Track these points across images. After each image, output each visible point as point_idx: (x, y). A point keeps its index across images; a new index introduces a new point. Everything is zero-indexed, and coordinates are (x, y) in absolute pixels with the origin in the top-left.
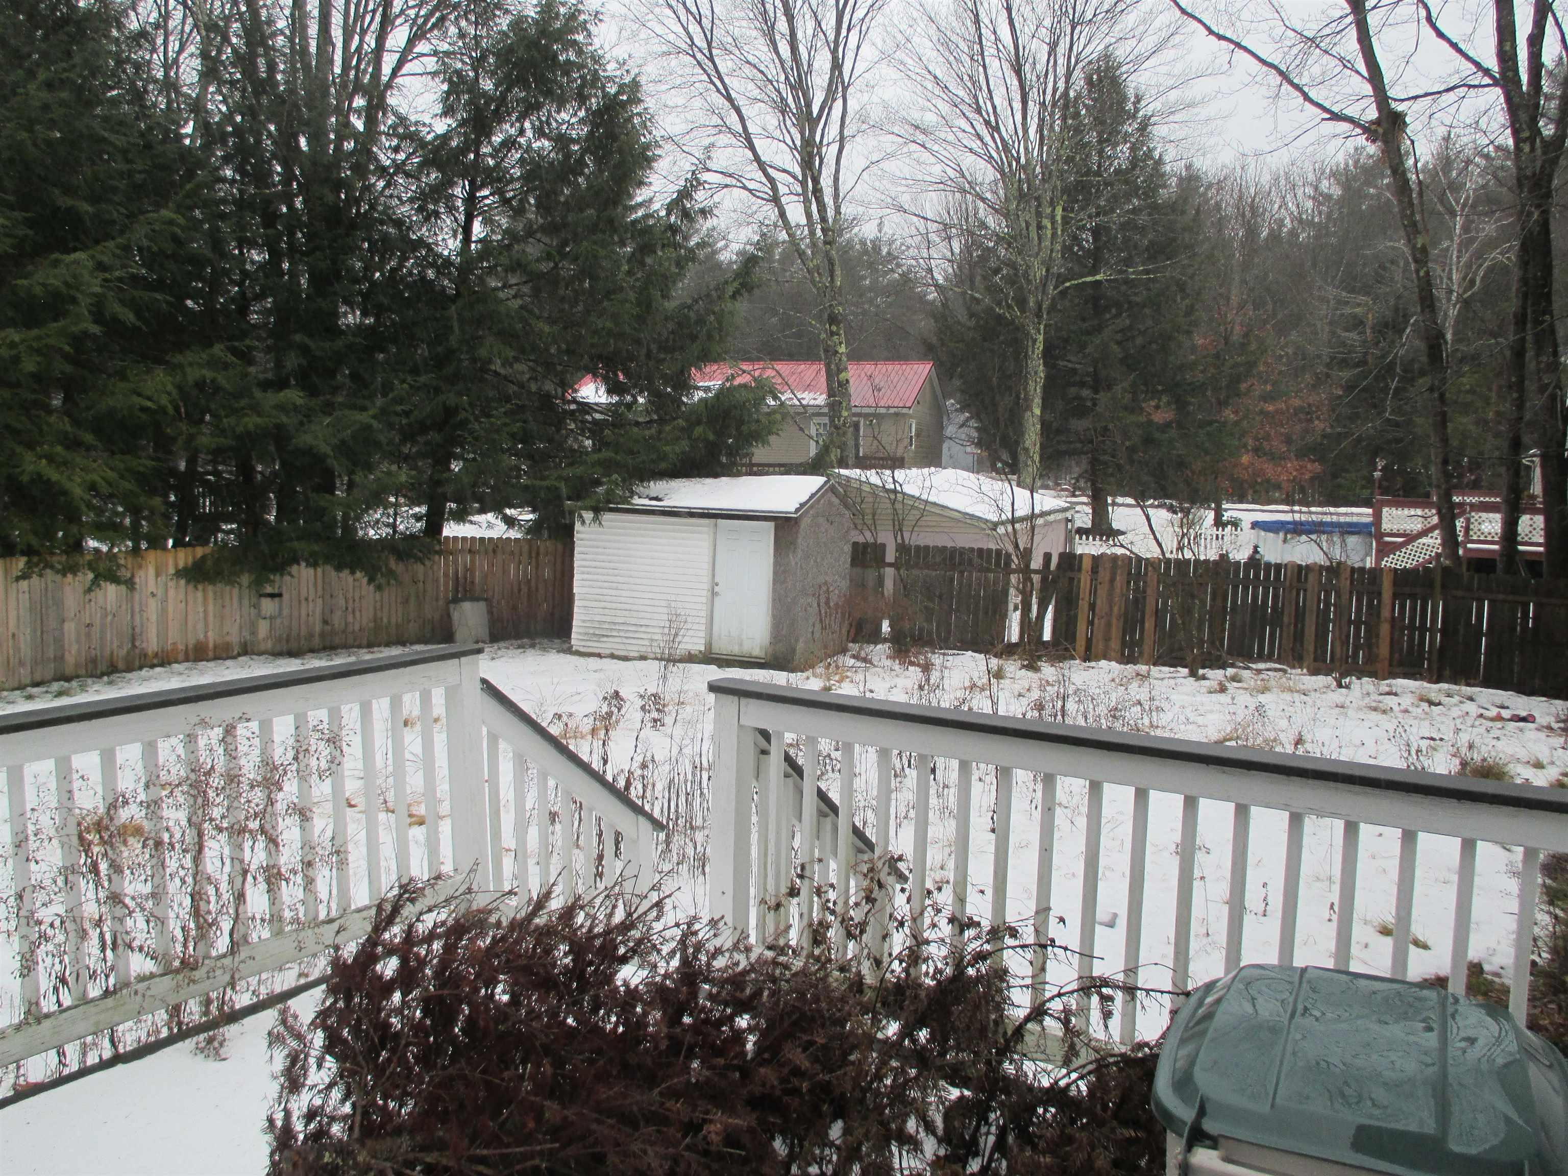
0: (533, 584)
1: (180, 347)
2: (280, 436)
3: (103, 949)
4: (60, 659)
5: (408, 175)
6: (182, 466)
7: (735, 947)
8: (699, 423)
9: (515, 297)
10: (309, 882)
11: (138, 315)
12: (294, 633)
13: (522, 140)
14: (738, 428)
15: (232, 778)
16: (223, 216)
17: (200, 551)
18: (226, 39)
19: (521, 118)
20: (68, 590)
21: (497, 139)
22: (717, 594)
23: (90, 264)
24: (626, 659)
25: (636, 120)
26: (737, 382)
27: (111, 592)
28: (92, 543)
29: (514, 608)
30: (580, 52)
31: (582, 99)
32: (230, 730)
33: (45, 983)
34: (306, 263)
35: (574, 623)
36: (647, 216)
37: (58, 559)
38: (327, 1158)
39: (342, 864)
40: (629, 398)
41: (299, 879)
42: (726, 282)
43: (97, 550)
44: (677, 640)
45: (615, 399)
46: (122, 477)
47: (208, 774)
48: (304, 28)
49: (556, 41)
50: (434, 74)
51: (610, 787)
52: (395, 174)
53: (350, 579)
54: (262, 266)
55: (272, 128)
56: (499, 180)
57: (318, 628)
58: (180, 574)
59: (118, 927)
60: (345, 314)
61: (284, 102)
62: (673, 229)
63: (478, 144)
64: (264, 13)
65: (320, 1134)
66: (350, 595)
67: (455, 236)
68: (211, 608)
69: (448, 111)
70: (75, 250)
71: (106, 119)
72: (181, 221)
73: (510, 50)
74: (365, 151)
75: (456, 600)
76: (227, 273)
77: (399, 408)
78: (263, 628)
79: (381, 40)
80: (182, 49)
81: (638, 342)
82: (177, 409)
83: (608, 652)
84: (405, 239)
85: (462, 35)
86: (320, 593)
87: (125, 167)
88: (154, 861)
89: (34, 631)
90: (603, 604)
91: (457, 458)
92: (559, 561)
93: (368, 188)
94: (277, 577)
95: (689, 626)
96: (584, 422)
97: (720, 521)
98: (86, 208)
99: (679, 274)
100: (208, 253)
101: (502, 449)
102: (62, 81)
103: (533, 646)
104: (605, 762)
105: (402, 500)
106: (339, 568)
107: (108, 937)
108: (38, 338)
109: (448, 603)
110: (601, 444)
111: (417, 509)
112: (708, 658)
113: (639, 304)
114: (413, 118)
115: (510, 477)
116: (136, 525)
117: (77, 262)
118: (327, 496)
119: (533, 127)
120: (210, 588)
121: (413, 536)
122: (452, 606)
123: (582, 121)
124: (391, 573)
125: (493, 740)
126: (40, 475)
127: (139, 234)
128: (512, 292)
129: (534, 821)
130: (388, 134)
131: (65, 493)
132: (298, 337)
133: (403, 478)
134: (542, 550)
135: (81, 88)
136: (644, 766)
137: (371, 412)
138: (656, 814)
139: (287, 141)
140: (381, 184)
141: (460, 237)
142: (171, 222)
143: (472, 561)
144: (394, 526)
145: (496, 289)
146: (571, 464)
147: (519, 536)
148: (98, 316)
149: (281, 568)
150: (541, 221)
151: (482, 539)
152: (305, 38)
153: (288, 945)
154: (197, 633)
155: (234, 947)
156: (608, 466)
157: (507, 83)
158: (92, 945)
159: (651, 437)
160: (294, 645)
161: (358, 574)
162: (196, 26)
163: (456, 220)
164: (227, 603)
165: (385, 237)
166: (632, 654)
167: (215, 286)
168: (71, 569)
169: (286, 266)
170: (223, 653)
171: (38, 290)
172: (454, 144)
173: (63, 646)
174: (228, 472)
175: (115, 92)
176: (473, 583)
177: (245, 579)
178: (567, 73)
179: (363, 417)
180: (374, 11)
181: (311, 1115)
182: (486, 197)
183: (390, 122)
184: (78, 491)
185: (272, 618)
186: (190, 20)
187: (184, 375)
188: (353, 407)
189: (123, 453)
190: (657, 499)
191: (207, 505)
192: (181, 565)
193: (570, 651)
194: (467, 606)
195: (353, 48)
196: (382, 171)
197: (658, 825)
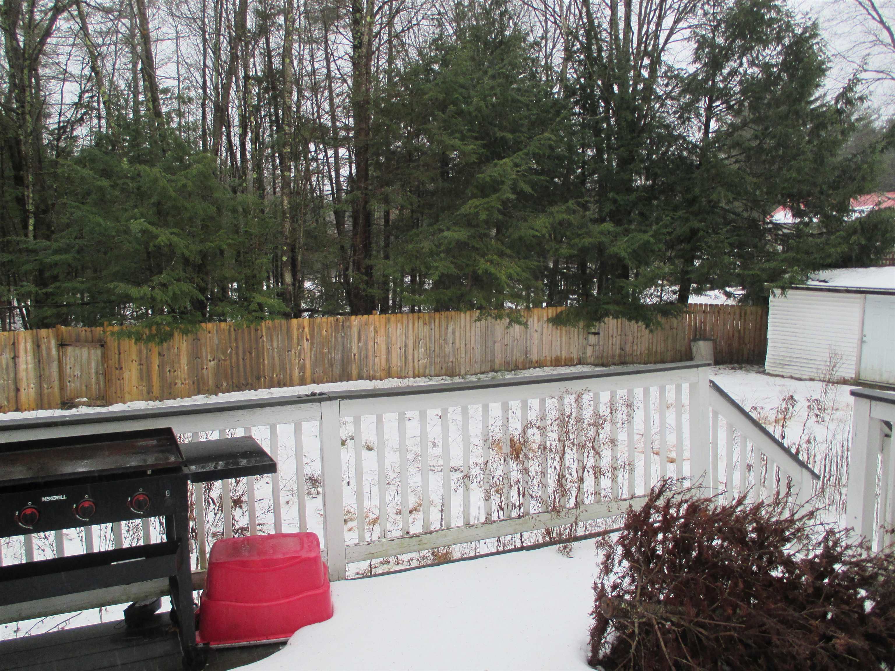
0: (742, 332)
1: (552, 203)
2: (600, 249)
3: (519, 495)
4: (492, 361)
5: (672, 99)
6: (551, 265)
7: (861, 545)
8: (855, 232)
9: (735, 162)
10: (614, 479)
11: (532, 188)
12: (605, 354)
13: (741, 70)
14: (883, 236)
15: (579, 420)
16: (574, 133)
17: (559, 309)
18: (576, 38)
19: (740, 58)
20: (497, 327)
21: (726, 71)
22: (865, 342)
23: (511, 164)
24: (800, 379)
25: (815, 47)
26: (883, 206)
27: (517, 328)
28: (508, 304)
29: (730, 345)
30: (779, 11)
31: (779, 39)
32: (579, 397)
33: (494, 507)
34: (615, 154)
35: (767, 356)
36: (822, 106)
37: (494, 312)
38: (623, 606)
39: (632, 471)
40: (806, 219)
41: (610, 475)
42: (877, 142)
43: (511, 308)
44: (835, 369)
45: (798, 220)
46: (523, 271)
47: (569, 417)
48: (617, 25)
49: (763, 7)
50: (689, 39)
51: (787, 451)
52: (666, 99)
53: (636, 326)
54: (593, 157)
55: (599, 82)
56: (726, 95)
57: (618, 352)
58: (549, 320)
59: (525, 485)
60: (636, 181)
61: (606, 68)
62: (840, 112)
63: (714, 75)
64: (596, 21)
65: (620, 597)
66: (635, 335)
67: (699, 131)
68: (564, 339)
69: (697, 59)
70: (504, 158)
71: (519, 90)
72: (554, 138)
73: (735, 18)
74: (649, 89)
75: (695, 340)
76: (576, 163)
77: (665, 231)
78: (589, 351)
79: (659, 24)
80: (554, 47)
81: (814, 184)
82: (550, 235)
83: (789, 375)
84: (671, 134)
85: (705, 14)
86: (619, 333)
87: (526, 113)
88: (543, 456)
89: (482, 346)
90: (786, 346)
91: (699, 258)
92: (759, 318)
93: (651, 108)
94: (597, 324)
95: (844, 361)
96: (777, 235)
97: (869, 296)
98: (509, 136)
99: (843, 140)
100: (566, 154)
101: (725, 253)
102: (499, 74)
103: (741, 368)
104: (783, 438)
105: (665, 282)
106: (630, 319)
107: (521, 489)
108: (487, 203)
109: (690, 341)
110: (787, 249)
111: (673, 288)
112: (857, 382)
113: (815, 161)
114: (676, 67)
115: (730, 269)
116: (528, 295)
117: (505, 164)
118: (625, 280)
119: (748, 61)
120: (564, 329)
121: (671, 303)
122: (692, 343)
123: (779, 53)
124: (659, 323)
125: (715, 414)
126: (486, 271)
127: (533, 147)
128: (733, 160)
129: (738, 468)
130: (662, 77)
131: (497, 279)
132: (611, 195)
133: (667, 270)
134: (748, 312)
135: (508, 76)
136: (808, 442)
137: (649, 234)
138: (816, 471)
139: (608, 88)
140: (657, 105)
141: (702, 131)
142: (550, 139)
143: (705, 318)
144: (661, 297)
145: (723, 159)
146: (768, 261)
147: (734, 303)
148: (514, 190)
149: (599, 319)
150: (752, 116)
151: (711, 305)
152: (617, 31)
153: (604, 509)
154: (556, 352)
155: (577, 504)
156: (793, 262)
157: (732, 38)
158: (514, 492)
159: (821, 243)
160: (605, 361)
161: (640, 323)
162: (561, 33)
163: (700, 121)
164: (572, 336)
165: (659, 135)
166: (804, 377)
167: (571, 171)
168: (499, 317)
169: (605, 157)
170: (569, 363)
171: (488, 179)
172: (700, 78)
173: (494, 355)
174: (574, 268)
175: (522, 76)
176: (705, 330)
177: (581, 324)
178: (770, 26)
179: (646, 237)
180: (655, 10)
181: (615, 587)
182: (719, 106)
183: (663, 70)
184: (504, 278)
185: (593, 346)
186: (558, 31)
187: (554, 217)
188: (640, 231)
189: (524, 258)
190: (824, 281)
191: (562, 285)
192: (550, 316)
193: (764, 372)
194: (701, 343)
195: (643, 33)
196: (658, 98)
197: (817, 477)
